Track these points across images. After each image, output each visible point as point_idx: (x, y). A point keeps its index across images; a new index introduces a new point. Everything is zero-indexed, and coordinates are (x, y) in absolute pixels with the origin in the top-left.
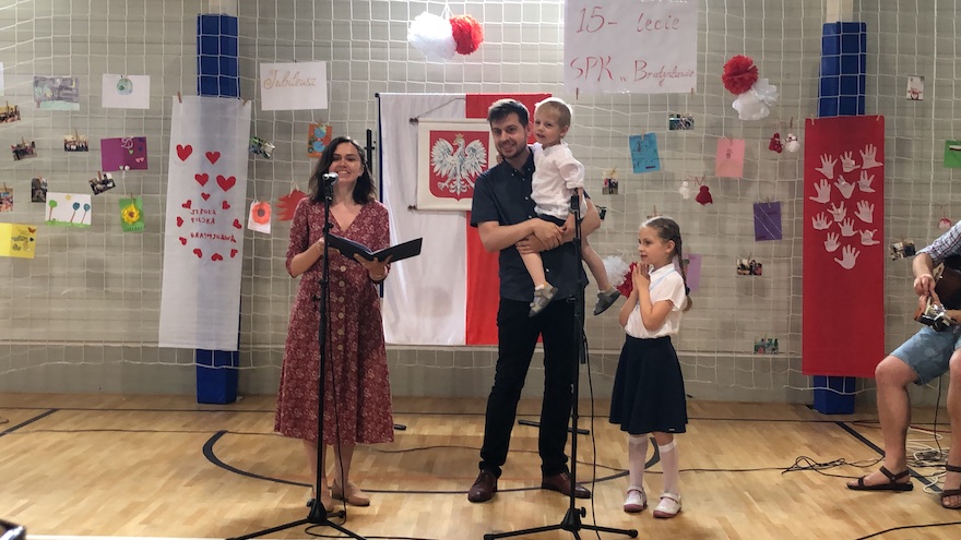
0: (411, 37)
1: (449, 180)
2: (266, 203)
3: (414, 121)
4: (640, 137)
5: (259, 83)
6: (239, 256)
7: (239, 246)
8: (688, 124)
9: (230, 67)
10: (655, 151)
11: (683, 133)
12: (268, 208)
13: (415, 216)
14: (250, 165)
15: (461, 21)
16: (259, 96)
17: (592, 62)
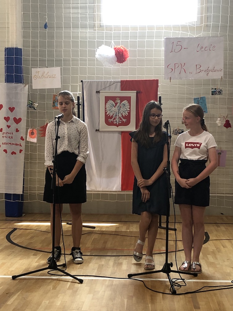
0: (97, 56)
1: (113, 118)
2: (34, 130)
3: (98, 92)
4: (198, 98)
5: (31, 76)
6: (23, 152)
7: (23, 148)
8: (220, 92)
9: (19, 70)
10: (205, 104)
11: (217, 96)
12: (35, 131)
13: (99, 134)
14: (28, 112)
15: (119, 49)
16: (31, 83)
17: (177, 66)
